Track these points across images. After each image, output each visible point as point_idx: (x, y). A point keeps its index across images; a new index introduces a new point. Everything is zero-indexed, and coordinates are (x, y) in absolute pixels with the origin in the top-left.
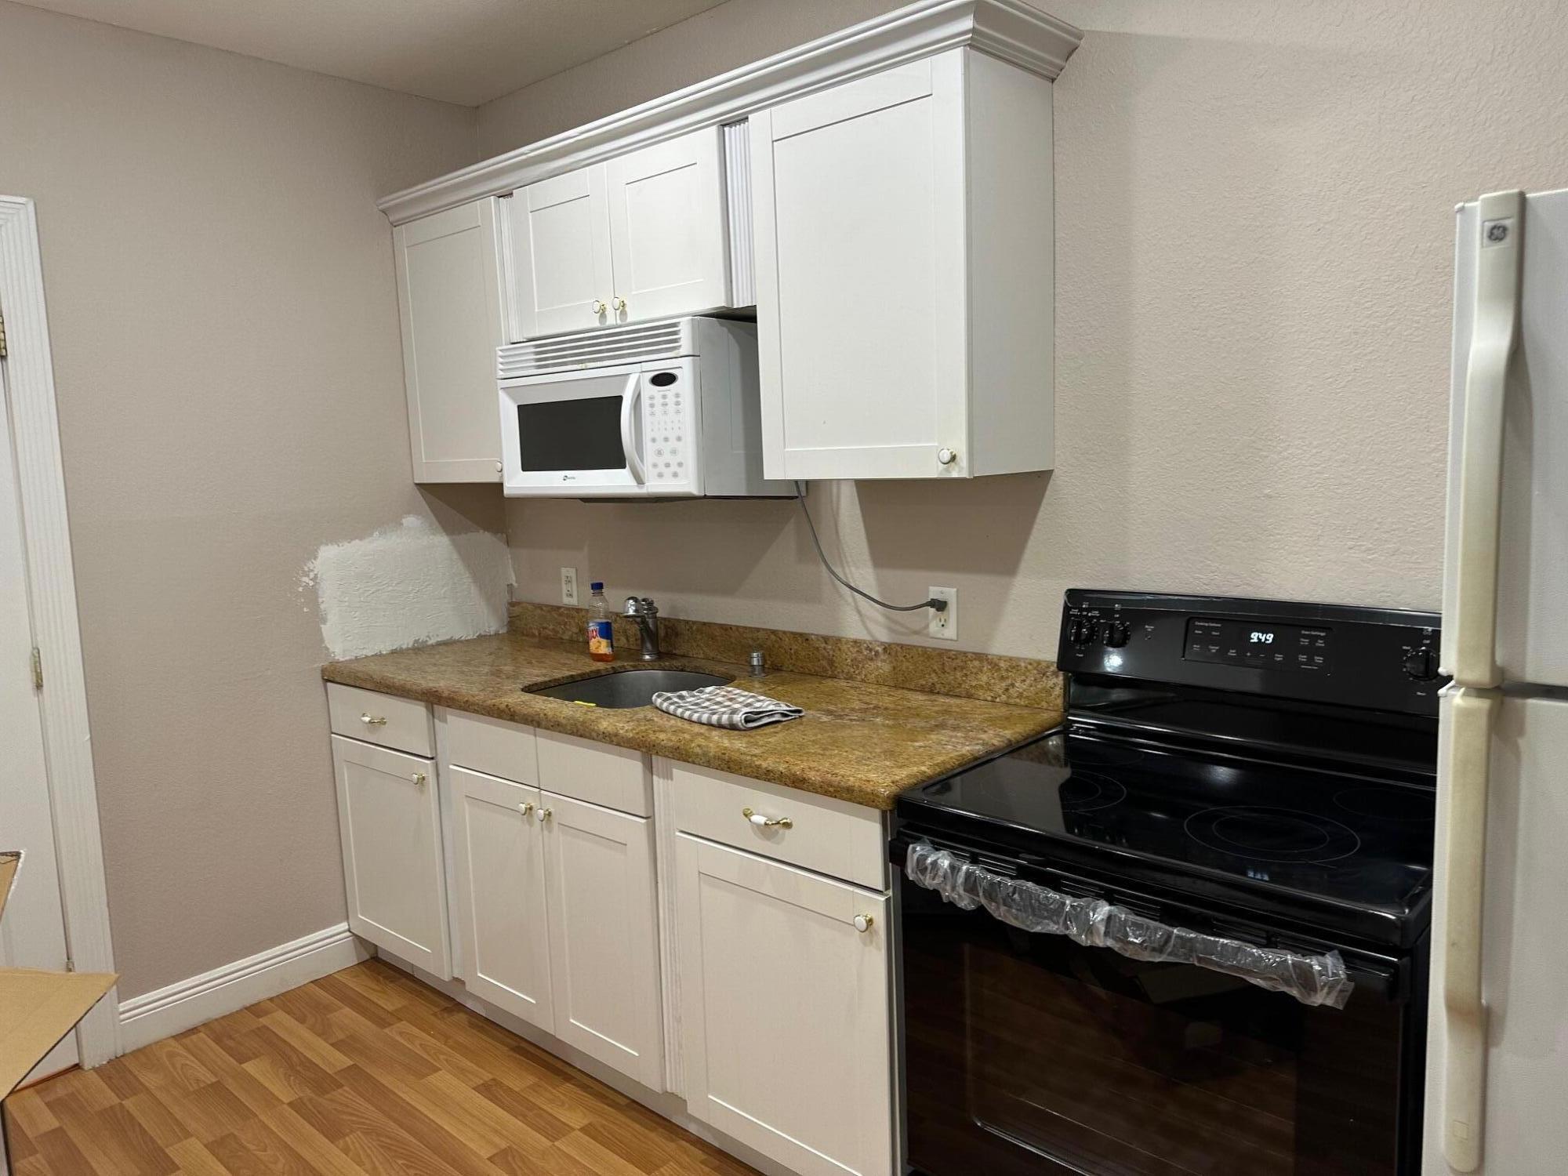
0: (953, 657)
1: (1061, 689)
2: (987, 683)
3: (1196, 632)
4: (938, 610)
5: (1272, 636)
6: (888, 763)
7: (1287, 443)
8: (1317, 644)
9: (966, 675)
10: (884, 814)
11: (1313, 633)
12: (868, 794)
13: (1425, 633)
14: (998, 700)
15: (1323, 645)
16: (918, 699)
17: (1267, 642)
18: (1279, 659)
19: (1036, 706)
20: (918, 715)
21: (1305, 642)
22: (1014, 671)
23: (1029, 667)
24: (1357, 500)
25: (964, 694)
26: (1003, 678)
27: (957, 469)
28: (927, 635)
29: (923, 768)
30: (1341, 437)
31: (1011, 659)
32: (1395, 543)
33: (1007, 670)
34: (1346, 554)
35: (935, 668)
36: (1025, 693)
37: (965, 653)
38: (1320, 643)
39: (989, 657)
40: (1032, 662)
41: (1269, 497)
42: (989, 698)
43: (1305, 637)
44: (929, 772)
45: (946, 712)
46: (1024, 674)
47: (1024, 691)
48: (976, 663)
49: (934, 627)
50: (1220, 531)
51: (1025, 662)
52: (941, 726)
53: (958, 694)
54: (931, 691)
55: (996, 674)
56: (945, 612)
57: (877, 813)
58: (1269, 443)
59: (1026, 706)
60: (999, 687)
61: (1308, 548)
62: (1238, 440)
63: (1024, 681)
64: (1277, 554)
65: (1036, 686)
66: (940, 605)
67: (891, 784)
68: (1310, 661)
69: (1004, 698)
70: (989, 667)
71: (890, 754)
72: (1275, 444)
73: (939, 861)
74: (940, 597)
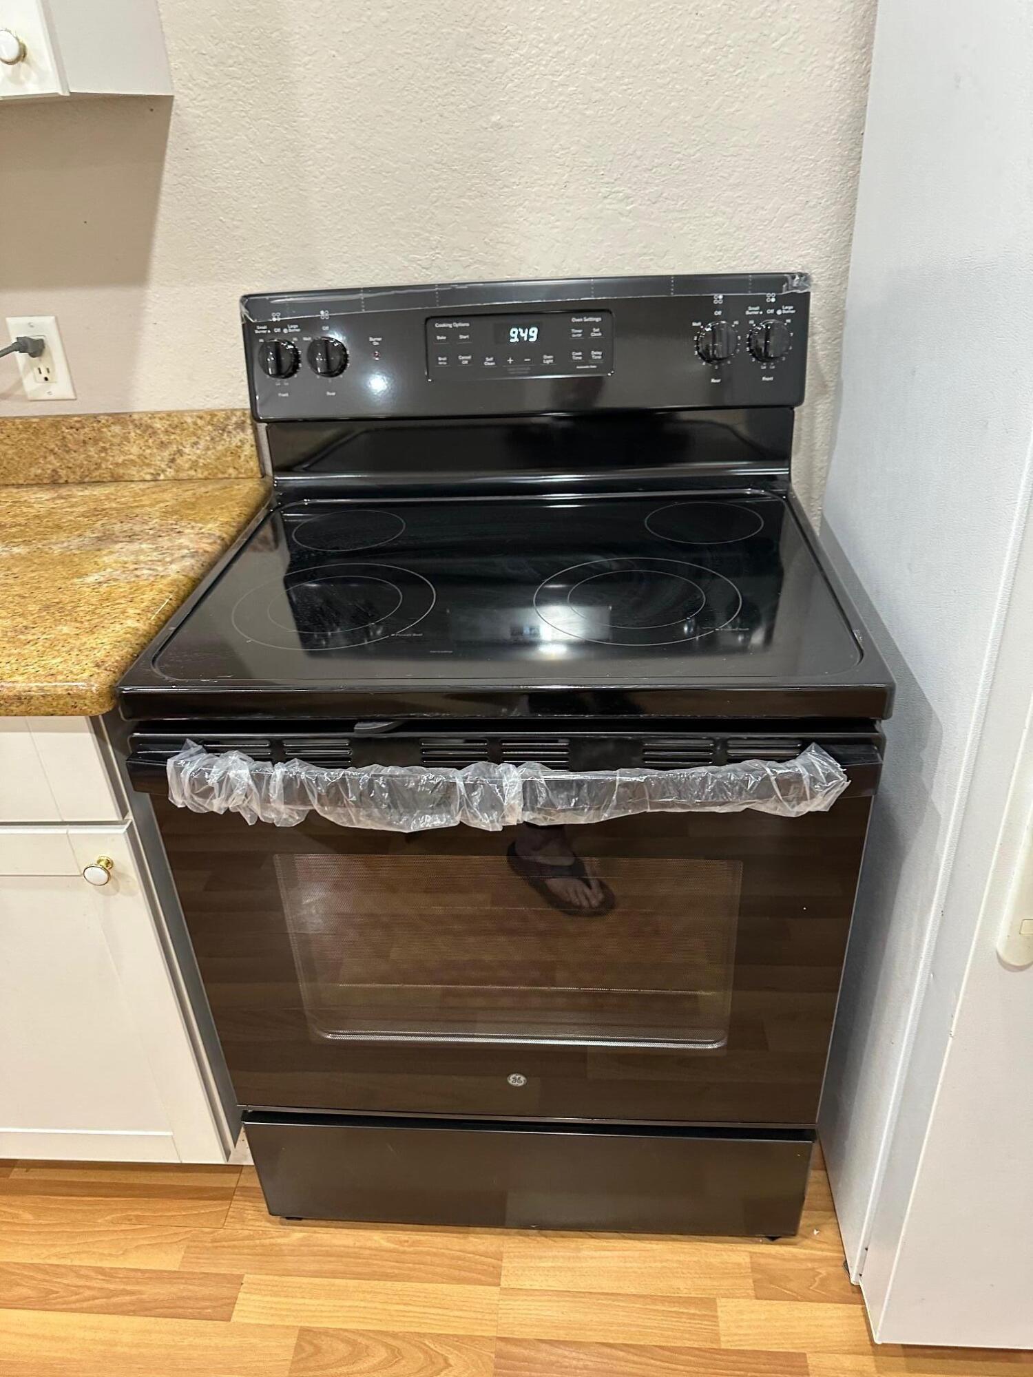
0: (78, 425)
1: (252, 446)
2: (139, 456)
3: (439, 338)
4: (33, 355)
5: (536, 330)
6: (66, 630)
7: (519, 38)
8: (593, 335)
9: (104, 449)
10: (94, 721)
11: (586, 320)
12: (59, 697)
13: (715, 302)
14: (162, 477)
15: (600, 334)
16: (41, 499)
17: (531, 340)
18: (548, 362)
19: (220, 476)
20: (59, 527)
21: (577, 333)
22: (178, 431)
23: (200, 422)
24: (612, 124)
25: (108, 477)
26: (163, 445)
27: (34, 76)
28: (24, 398)
29: (131, 623)
30: (588, 26)
31: (169, 414)
32: (657, 186)
33: (167, 431)
34: (600, 206)
35: (52, 446)
36: (201, 461)
37: (95, 416)
38: (596, 333)
39: (135, 417)
40: (201, 414)
41: (498, 126)
42: (148, 477)
43: (577, 326)
44: (143, 626)
45: (97, 512)
46: (194, 434)
47: (199, 457)
48: (117, 429)
49: (32, 384)
50: (437, 185)
51: (192, 417)
52: (106, 538)
53: (98, 479)
54: (55, 482)
55: (150, 441)
56: (45, 358)
57: (83, 721)
58: (494, 37)
59: (206, 479)
60: (160, 459)
61: (554, 201)
62: (449, 34)
63: (196, 443)
64: (515, 214)
65: (215, 448)
66: (33, 348)
67: (96, 669)
68: (587, 359)
69: (170, 473)
70: (138, 431)
71: (57, 610)
72: (500, 40)
73: (231, 774)
74: (34, 335)
